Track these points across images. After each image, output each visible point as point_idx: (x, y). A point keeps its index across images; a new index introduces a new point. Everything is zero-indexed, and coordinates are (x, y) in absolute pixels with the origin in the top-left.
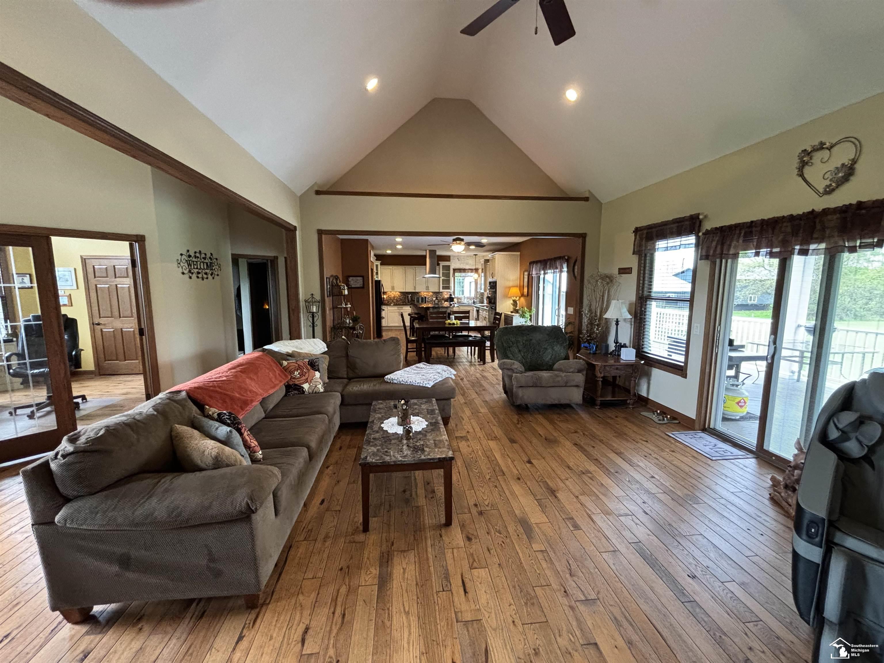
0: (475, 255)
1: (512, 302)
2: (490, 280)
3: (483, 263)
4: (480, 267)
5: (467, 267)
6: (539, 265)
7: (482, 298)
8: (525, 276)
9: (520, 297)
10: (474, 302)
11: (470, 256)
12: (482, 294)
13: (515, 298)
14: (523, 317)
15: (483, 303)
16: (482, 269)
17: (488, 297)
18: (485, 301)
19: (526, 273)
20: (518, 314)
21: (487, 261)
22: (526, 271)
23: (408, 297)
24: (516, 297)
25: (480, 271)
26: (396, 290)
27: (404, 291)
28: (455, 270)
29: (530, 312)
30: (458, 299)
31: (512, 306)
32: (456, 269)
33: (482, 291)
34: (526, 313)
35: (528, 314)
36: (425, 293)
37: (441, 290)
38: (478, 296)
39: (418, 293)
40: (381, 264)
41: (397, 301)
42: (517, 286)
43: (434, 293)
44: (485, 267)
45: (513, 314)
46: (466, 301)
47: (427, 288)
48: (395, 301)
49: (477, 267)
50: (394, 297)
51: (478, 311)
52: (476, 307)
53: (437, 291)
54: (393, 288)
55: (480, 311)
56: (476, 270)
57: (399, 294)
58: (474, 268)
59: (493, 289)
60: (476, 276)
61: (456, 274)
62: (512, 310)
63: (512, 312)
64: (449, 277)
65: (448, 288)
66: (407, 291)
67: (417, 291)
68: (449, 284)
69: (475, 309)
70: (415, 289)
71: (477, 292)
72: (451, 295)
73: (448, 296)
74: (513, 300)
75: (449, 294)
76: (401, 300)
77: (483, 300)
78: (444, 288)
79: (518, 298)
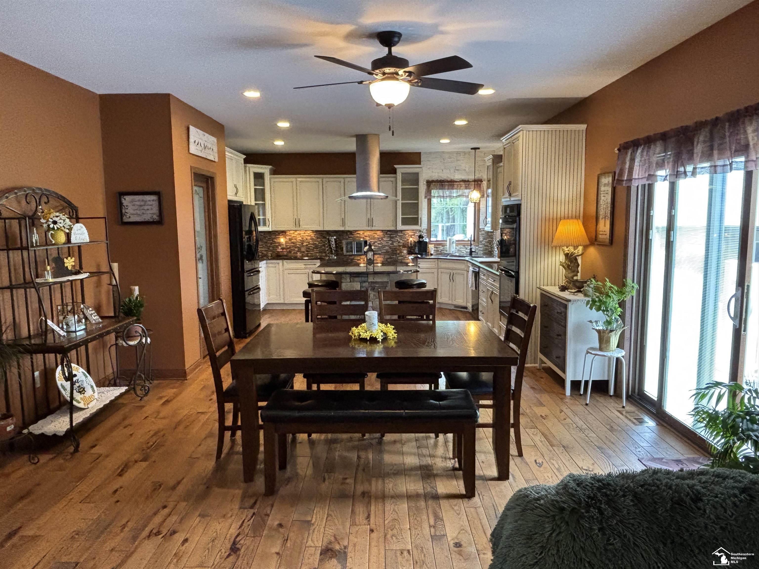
0: (475, 149)
1: (562, 258)
2: (505, 201)
3: (490, 163)
4: (484, 175)
5: (457, 177)
6: (658, 147)
7: (491, 242)
8: (602, 188)
9: (585, 247)
10: (471, 252)
11: (465, 153)
12: (490, 235)
13: (571, 249)
14: (598, 309)
15: (490, 254)
16: (489, 181)
17: (502, 242)
18: (496, 251)
19: (607, 180)
20: (580, 296)
21: (498, 159)
22: (604, 174)
23: (329, 241)
24: (576, 247)
25: (485, 183)
26: (303, 227)
27: (321, 229)
28: (429, 183)
29: (621, 292)
30: (438, 244)
31: (562, 271)
32: (433, 181)
33: (488, 228)
34: (608, 296)
35: (616, 298)
36: (367, 233)
37: (400, 227)
38: (481, 239)
39: (351, 232)
40: (274, 172)
41: (308, 249)
42: (577, 218)
43: (386, 232)
44: (495, 174)
45: (566, 295)
46: (453, 249)
47: (370, 222)
48: (303, 249)
49: (478, 176)
50: (302, 242)
51: (477, 275)
52: (473, 264)
53: (393, 228)
54: (297, 223)
55: (482, 276)
56: (477, 183)
57: (313, 235)
58: (471, 177)
59: (514, 222)
60: (475, 195)
61: (434, 192)
62: (563, 282)
63: (563, 289)
64: (417, 198)
65: (415, 221)
66: (327, 229)
67: (347, 229)
68: (417, 213)
69: (471, 269)
70: (343, 224)
71: (479, 230)
72: (421, 237)
73: (416, 239)
74: (567, 255)
75: (418, 234)
76: (316, 247)
77: (492, 248)
78: (405, 222)
79: (580, 248)
